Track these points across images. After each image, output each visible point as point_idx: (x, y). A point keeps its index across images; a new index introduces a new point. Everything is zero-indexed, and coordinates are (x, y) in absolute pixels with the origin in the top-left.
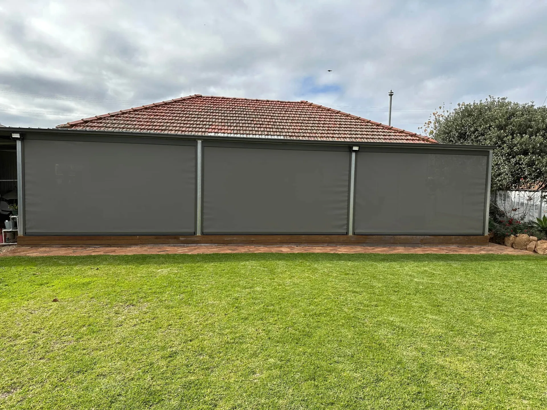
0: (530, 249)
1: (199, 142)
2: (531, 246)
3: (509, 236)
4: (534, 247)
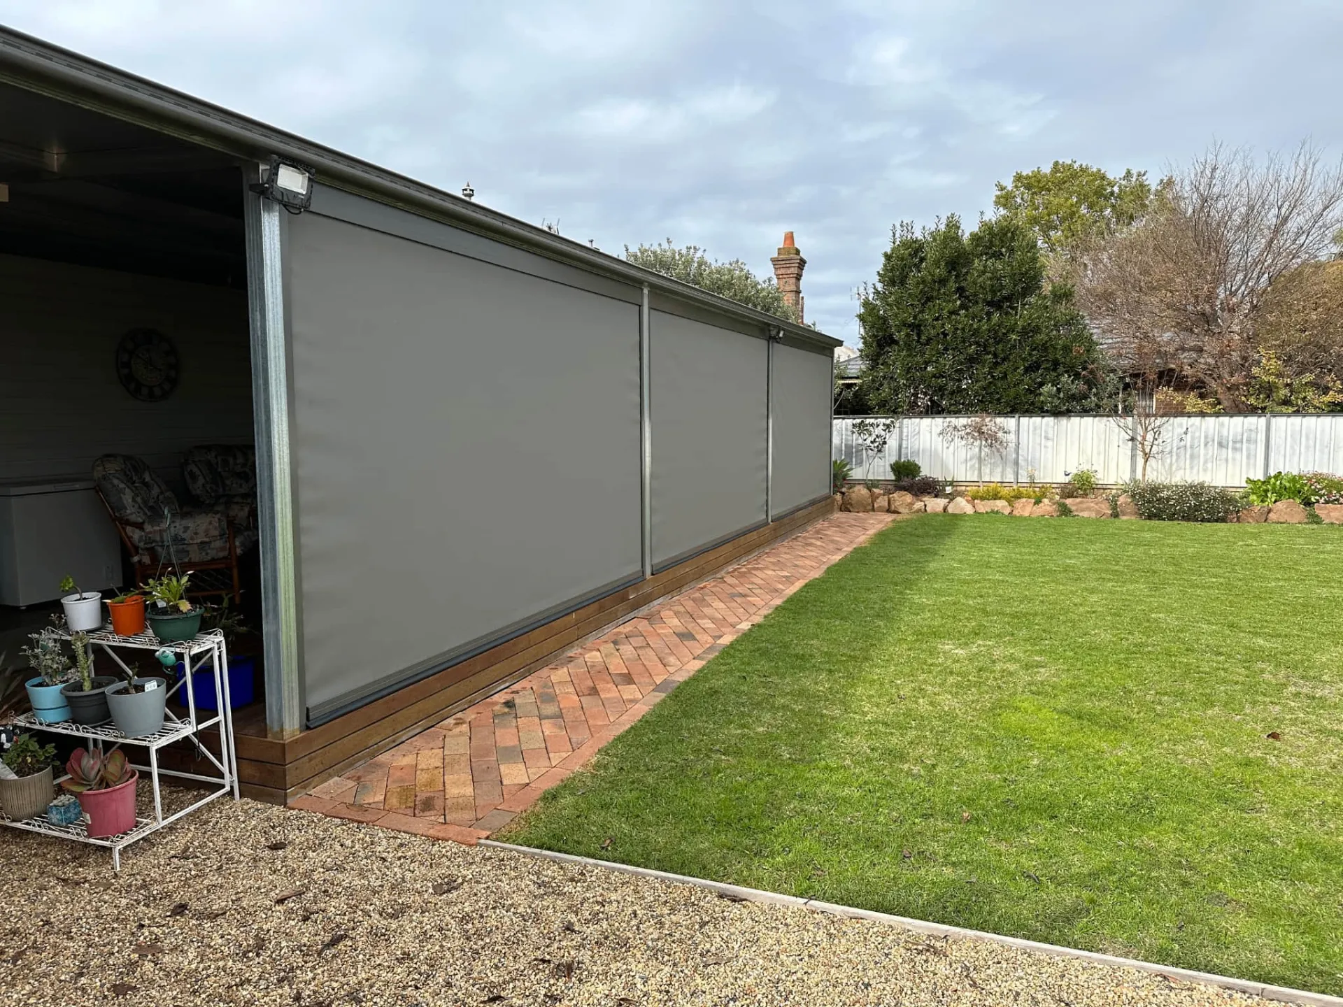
0: (880, 509)
2: (881, 504)
4: (886, 504)
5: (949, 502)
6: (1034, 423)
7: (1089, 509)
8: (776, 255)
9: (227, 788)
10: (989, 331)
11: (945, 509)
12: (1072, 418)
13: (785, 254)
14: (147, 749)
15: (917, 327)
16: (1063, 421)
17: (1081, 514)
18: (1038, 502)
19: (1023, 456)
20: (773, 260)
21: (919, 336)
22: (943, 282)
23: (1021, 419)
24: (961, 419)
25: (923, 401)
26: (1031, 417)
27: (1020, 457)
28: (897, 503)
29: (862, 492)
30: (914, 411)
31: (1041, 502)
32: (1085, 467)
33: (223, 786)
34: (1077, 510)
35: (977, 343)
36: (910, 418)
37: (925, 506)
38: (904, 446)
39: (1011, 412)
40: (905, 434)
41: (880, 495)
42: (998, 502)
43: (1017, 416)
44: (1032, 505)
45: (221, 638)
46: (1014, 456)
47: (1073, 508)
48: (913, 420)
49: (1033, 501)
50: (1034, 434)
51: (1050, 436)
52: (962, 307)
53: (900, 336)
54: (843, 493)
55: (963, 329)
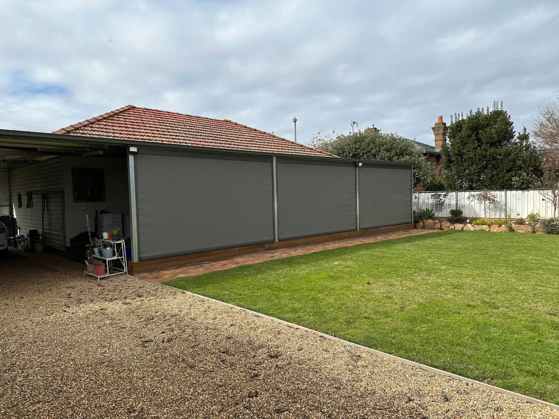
0: (437, 228)
1: (274, 158)
2: (437, 226)
3: (419, 222)
4: (440, 226)
5: (464, 226)
6: (513, 193)
7: (522, 229)
8: (434, 126)
9: (125, 272)
10: (490, 155)
11: (462, 228)
12: (530, 191)
13: (438, 125)
14: (106, 260)
15: (460, 155)
16: (526, 192)
17: (519, 231)
18: (500, 226)
19: (508, 207)
20: (433, 128)
21: (462, 158)
22: (470, 136)
23: (507, 191)
24: (476, 192)
25: (466, 185)
26: (512, 191)
27: (507, 208)
28: (444, 226)
29: (430, 222)
30: (461, 189)
31: (501, 226)
32: (535, 212)
33: (124, 271)
34: (517, 230)
35: (486, 160)
36: (461, 192)
37: (455, 227)
38: (458, 203)
39: (502, 189)
40: (459, 198)
41: (438, 223)
42: (484, 226)
43: (505, 190)
44: (497, 227)
45: (123, 241)
46: (504, 207)
47: (515, 229)
48: (462, 192)
49: (498, 225)
50: (513, 198)
51: (520, 199)
52: (478, 146)
53: (454, 159)
54: (424, 222)
55: (478, 155)
